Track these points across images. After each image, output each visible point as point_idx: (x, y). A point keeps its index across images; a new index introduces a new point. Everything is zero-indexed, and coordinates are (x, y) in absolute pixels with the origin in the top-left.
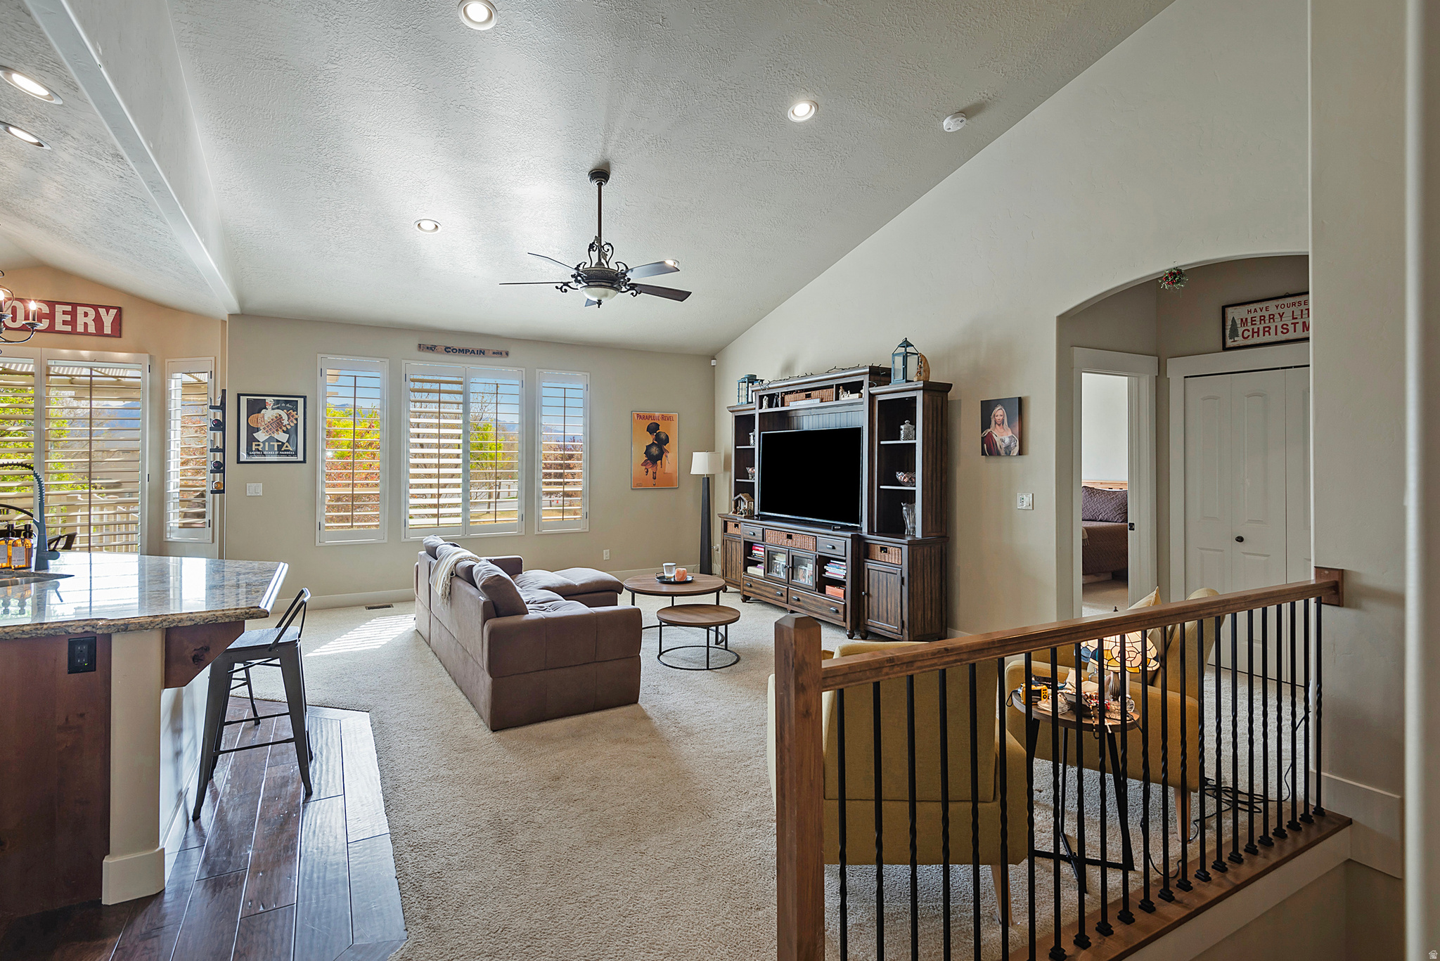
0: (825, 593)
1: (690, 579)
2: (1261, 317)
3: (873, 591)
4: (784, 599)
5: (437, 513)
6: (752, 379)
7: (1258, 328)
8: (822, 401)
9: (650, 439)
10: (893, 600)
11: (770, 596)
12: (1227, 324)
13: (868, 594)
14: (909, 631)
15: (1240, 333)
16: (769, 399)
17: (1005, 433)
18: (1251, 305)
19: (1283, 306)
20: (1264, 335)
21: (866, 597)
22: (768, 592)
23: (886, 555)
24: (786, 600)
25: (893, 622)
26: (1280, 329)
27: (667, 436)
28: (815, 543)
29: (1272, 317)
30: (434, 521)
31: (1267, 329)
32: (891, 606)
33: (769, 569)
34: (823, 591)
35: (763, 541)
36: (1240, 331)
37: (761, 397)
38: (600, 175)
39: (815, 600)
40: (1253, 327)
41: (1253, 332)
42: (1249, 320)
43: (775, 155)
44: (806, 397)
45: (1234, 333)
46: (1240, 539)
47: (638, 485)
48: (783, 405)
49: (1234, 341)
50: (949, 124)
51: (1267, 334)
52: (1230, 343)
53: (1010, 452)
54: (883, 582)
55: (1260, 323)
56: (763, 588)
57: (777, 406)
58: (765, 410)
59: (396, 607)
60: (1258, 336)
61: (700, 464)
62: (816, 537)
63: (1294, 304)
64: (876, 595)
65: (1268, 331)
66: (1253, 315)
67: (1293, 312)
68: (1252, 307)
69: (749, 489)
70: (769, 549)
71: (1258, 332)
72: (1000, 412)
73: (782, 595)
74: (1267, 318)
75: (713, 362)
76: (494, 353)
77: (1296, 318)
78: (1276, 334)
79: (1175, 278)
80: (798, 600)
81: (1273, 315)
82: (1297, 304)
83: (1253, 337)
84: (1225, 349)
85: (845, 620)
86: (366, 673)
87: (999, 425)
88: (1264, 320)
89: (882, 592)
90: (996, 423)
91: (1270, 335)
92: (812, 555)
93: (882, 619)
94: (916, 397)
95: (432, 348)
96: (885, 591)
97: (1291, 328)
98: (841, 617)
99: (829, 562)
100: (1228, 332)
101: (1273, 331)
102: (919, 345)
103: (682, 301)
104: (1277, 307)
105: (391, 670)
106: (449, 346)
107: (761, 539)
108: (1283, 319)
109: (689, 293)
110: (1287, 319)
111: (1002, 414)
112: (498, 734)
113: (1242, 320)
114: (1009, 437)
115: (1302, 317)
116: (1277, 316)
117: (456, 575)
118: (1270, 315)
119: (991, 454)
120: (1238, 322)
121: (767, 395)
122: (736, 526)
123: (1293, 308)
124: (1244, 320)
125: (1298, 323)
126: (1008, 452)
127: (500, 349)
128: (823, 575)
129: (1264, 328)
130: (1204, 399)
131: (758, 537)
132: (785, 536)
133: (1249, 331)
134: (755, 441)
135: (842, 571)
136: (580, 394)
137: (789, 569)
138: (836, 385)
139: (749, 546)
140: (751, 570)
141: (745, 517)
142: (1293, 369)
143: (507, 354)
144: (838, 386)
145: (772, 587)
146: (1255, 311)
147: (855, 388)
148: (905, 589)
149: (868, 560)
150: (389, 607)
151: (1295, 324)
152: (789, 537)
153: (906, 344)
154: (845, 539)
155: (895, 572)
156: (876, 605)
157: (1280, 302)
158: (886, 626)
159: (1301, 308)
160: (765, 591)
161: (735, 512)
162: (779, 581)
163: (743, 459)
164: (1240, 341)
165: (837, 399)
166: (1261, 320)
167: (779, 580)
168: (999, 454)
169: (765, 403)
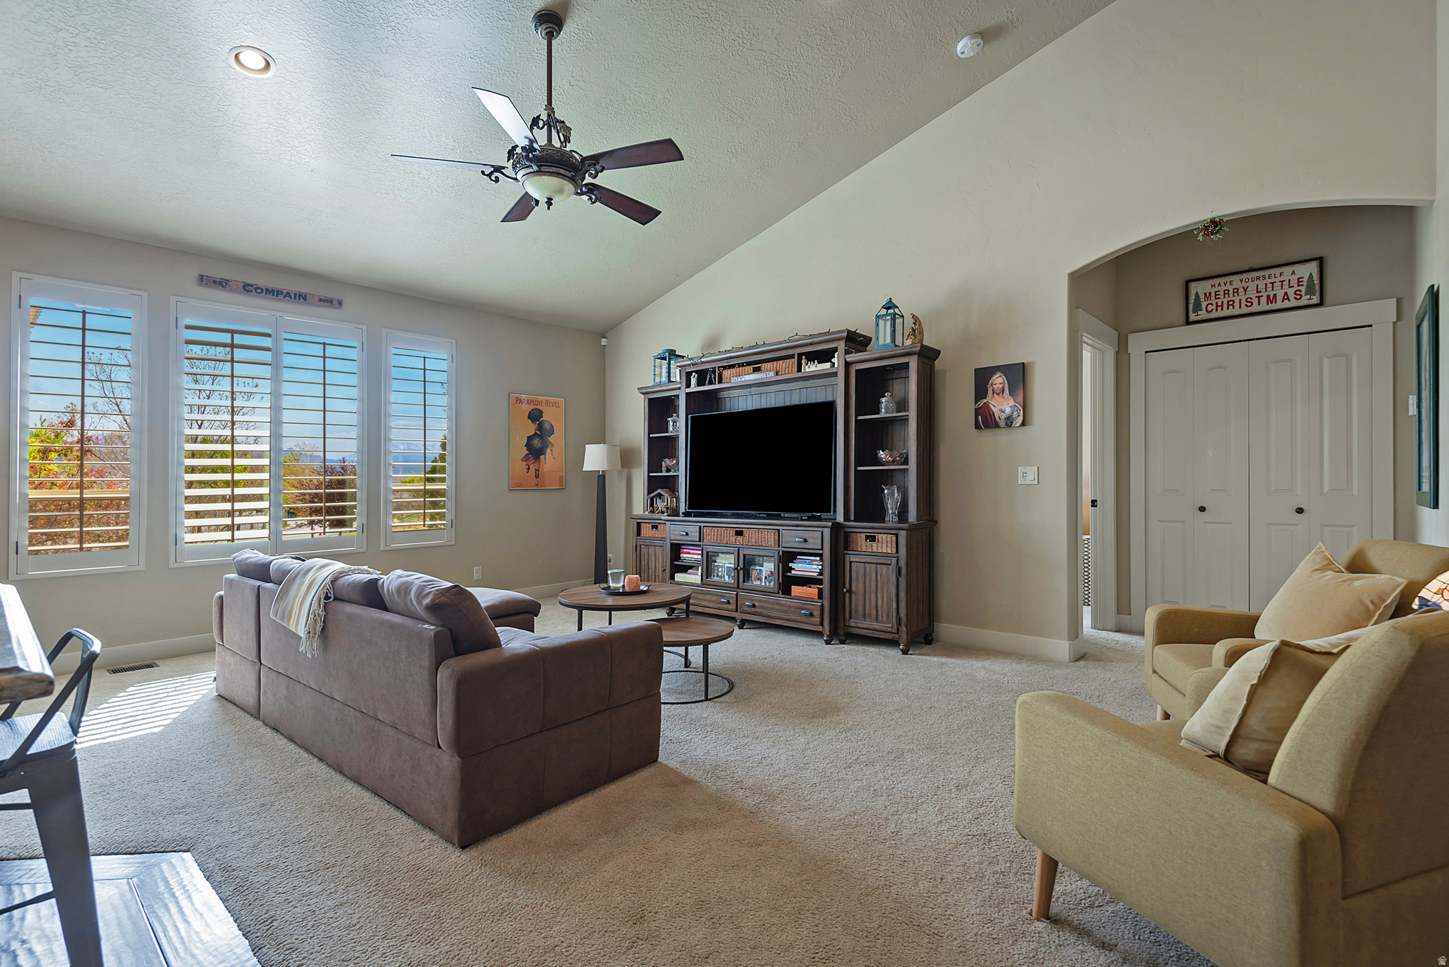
0: (790, 594)
1: (645, 589)
2: (1225, 291)
3: (857, 587)
4: (732, 607)
5: (230, 523)
6: (672, 354)
7: (1222, 302)
8: (777, 374)
9: (531, 429)
10: (885, 594)
11: (712, 605)
12: (1190, 299)
13: (850, 591)
14: (906, 627)
15: (1204, 307)
16: (698, 377)
17: (1005, 403)
18: (1216, 279)
19: (1247, 280)
20: (1228, 309)
21: (847, 595)
22: (707, 601)
23: (874, 544)
24: (735, 608)
25: (885, 619)
26: (1244, 303)
27: (552, 425)
28: (777, 537)
29: (1236, 291)
30: (228, 535)
31: (1231, 303)
32: (883, 601)
33: (708, 572)
34: (787, 592)
35: (700, 541)
36: (1204, 305)
37: (689, 375)
38: (551, 21)
39: (778, 604)
40: (1217, 300)
41: (1217, 306)
42: (1213, 294)
43: (775, 45)
44: (754, 371)
45: (1198, 307)
46: (1202, 509)
47: (518, 485)
48: (720, 382)
49: (1198, 315)
50: (964, 46)
51: (1231, 307)
52: (1193, 317)
53: (1012, 422)
54: (870, 575)
55: (1224, 297)
56: (701, 597)
57: (711, 383)
58: (694, 388)
59: (164, 667)
60: (1222, 309)
61: (595, 458)
62: (779, 530)
63: (1258, 278)
64: (861, 591)
65: (1232, 305)
66: (1217, 289)
67: (1257, 285)
68: (1216, 281)
69: (670, 484)
70: (709, 550)
71: (1222, 306)
72: (1000, 380)
73: (728, 602)
74: (1231, 292)
75: (604, 342)
76: (321, 300)
77: (1261, 292)
78: (1240, 308)
79: (1215, 228)
80: (754, 606)
81: (1238, 289)
82: (1261, 278)
83: (1217, 310)
84: (1188, 323)
85: (822, 624)
86: (153, 778)
87: (998, 394)
88: (1228, 293)
89: (870, 586)
90: (994, 392)
91: (1234, 308)
92: (775, 552)
93: (870, 618)
94: (908, 362)
95: (222, 284)
96: (873, 586)
97: (1255, 301)
98: (817, 620)
99: (796, 558)
100: (1191, 307)
101: (1237, 304)
102: (906, 307)
103: (644, 225)
104: (1241, 281)
105: (202, 765)
106: (249, 282)
107: (698, 539)
108: (1247, 293)
109: (658, 213)
110: (1252, 293)
111: (1002, 381)
112: (473, 852)
113: (1205, 294)
114: (1011, 407)
115: (1266, 291)
116: (1241, 290)
117: (336, 599)
118: (1234, 289)
119: (987, 426)
120: (1202, 296)
121: (696, 372)
122: (655, 527)
123: (1258, 282)
124: (1208, 294)
125: (1262, 296)
126: (1009, 423)
127: (330, 295)
128: (788, 574)
129: (1228, 301)
130: (1165, 373)
131: (692, 536)
132: (733, 532)
133: (1212, 305)
134: (679, 426)
135: (815, 567)
136: (443, 366)
137: (738, 572)
138: (798, 354)
139: (676, 549)
140: (679, 577)
141: (668, 515)
142: (1255, 341)
143: (340, 303)
144: (800, 356)
145: (713, 594)
146: (1219, 285)
147: (825, 356)
148: (903, 581)
149: (850, 552)
150: (150, 666)
151: (1259, 297)
152: (739, 533)
153: (889, 306)
154: (821, 529)
155: (889, 562)
156: (861, 602)
157: (1245, 276)
158: (877, 626)
159: (1265, 281)
160: (704, 600)
161: (652, 512)
162: (725, 586)
163: (661, 448)
164: (1203, 315)
165: (799, 370)
166: (1225, 294)
167: (723, 585)
168: (997, 426)
169: (693, 381)
